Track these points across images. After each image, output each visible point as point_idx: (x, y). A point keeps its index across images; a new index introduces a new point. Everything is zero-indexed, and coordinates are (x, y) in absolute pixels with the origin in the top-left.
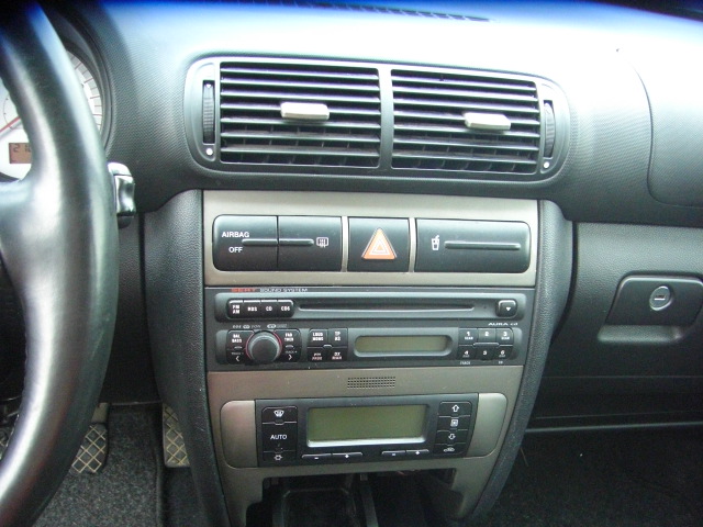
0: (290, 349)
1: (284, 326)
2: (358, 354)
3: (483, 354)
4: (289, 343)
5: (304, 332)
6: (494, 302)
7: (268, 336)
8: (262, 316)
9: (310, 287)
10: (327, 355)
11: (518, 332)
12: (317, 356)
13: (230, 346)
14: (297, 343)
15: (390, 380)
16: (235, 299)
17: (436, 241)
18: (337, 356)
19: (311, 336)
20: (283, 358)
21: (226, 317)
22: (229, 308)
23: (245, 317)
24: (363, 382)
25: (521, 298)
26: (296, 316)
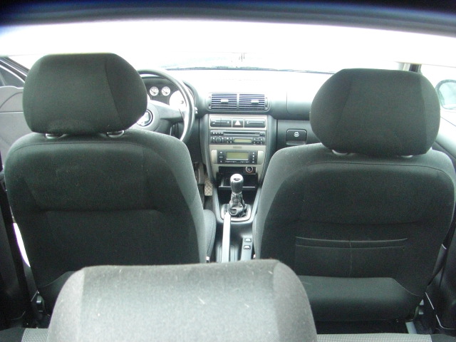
0: (223, 141)
2: (235, 142)
3: (258, 143)
5: (225, 138)
6: (259, 133)
7: (219, 138)
8: (218, 135)
9: (226, 130)
11: (264, 139)
12: (228, 142)
13: (213, 140)
15: (241, 147)
17: (248, 122)
18: (231, 142)
22: (213, 133)
25: (264, 132)
26: (224, 135)
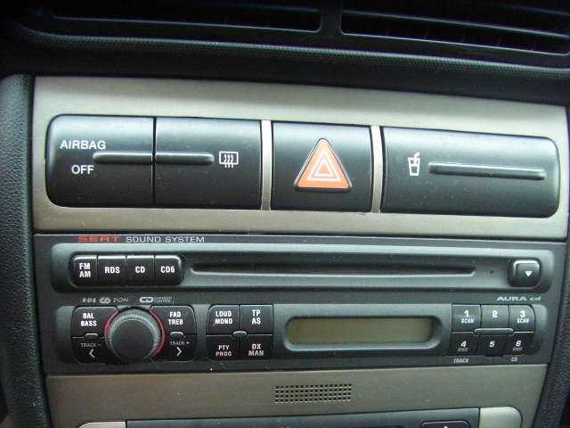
0: (177, 338)
1: (167, 299)
2: (289, 346)
3: (489, 346)
4: (176, 328)
5: (201, 309)
6: (507, 263)
7: (140, 316)
8: (129, 282)
9: (211, 234)
10: (240, 349)
11: (542, 311)
12: (223, 351)
13: (77, 331)
14: (189, 328)
15: (344, 389)
16: (83, 253)
17: (415, 162)
18: (256, 349)
19: (212, 317)
20: (167, 352)
21: (70, 284)
22: (73, 267)
23: (100, 284)
24: (298, 391)
25: (547, 256)
26: (187, 283)
